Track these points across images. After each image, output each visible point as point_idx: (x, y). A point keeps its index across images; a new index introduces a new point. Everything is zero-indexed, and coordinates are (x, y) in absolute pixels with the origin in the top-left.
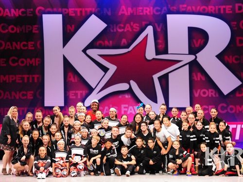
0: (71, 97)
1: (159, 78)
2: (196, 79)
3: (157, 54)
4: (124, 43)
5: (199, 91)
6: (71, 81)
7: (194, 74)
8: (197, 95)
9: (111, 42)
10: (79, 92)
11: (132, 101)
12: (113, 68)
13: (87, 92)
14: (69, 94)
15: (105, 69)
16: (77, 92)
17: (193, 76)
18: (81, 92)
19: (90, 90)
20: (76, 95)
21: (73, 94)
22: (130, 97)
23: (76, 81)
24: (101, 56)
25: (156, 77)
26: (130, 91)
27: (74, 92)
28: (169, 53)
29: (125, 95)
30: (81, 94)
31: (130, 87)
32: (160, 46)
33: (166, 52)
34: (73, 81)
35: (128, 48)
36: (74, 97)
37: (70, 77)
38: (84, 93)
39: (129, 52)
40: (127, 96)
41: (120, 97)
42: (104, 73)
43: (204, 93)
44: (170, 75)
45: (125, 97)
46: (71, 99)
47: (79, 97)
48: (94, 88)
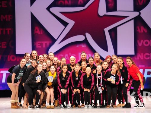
1: (109, 31)
2: (140, 32)
3: (107, 11)
4: (81, 2)
5: (142, 41)
7: (138, 28)
8: (140, 45)
9: (70, 1)
10: (44, 43)
11: (87, 50)
12: (71, 23)
13: (50, 42)
14: (36, 45)
15: (65, 24)
16: (42, 42)
17: (138, 30)
18: (46, 42)
19: (53, 41)
20: (42, 45)
21: (39, 44)
22: (85, 46)
23: (42, 33)
24: (61, 13)
25: (106, 30)
26: (86, 41)
27: (40, 42)
28: (117, 10)
29: (80, 45)
30: (46, 44)
31: (86, 38)
32: (110, 5)
33: (115, 9)
34: (39, 33)
35: (84, 6)
36: (40, 47)
37: (37, 31)
38: (48, 43)
39: (84, 9)
40: (83, 46)
41: (78, 46)
42: (64, 27)
43: (147, 43)
44: (118, 28)
45: (81, 46)
46: (38, 48)
47: (44, 46)
48: (56, 39)
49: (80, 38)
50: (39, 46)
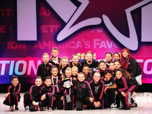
0: (44, 31)
6: (44, 15)
10: (52, 27)
11: (104, 36)
13: (59, 26)
14: (42, 29)
16: (50, 26)
18: (54, 26)
19: (63, 24)
20: (49, 29)
21: (46, 29)
22: (102, 31)
23: (49, 15)
26: (102, 25)
27: (46, 26)
30: (54, 28)
31: (103, 22)
34: (46, 15)
36: (47, 32)
37: (43, 12)
38: (57, 27)
40: (100, 31)
41: (92, 31)
44: (143, 9)
45: (97, 31)
46: (44, 33)
47: (52, 31)
48: (66, 22)
49: (96, 21)
50: (45, 30)
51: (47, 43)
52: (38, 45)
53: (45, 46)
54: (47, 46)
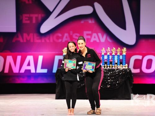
0: (24, 22)
6: (25, 2)
10: (34, 16)
13: (43, 15)
14: (22, 19)
16: (32, 15)
18: (36, 15)
19: (47, 13)
20: (30, 19)
21: (27, 18)
22: (93, 22)
23: (31, 2)
27: (28, 15)
29: (86, 20)
30: (37, 18)
34: (27, 2)
36: (28, 22)
38: (40, 16)
40: (91, 22)
41: (82, 22)
45: (88, 22)
47: (34, 22)
50: (26, 20)
51: (28, 35)
52: (18, 37)
53: (27, 39)
54: (28, 39)
